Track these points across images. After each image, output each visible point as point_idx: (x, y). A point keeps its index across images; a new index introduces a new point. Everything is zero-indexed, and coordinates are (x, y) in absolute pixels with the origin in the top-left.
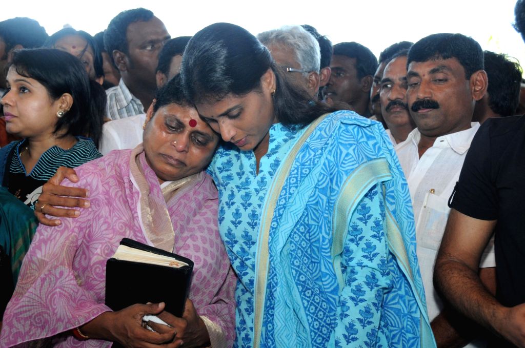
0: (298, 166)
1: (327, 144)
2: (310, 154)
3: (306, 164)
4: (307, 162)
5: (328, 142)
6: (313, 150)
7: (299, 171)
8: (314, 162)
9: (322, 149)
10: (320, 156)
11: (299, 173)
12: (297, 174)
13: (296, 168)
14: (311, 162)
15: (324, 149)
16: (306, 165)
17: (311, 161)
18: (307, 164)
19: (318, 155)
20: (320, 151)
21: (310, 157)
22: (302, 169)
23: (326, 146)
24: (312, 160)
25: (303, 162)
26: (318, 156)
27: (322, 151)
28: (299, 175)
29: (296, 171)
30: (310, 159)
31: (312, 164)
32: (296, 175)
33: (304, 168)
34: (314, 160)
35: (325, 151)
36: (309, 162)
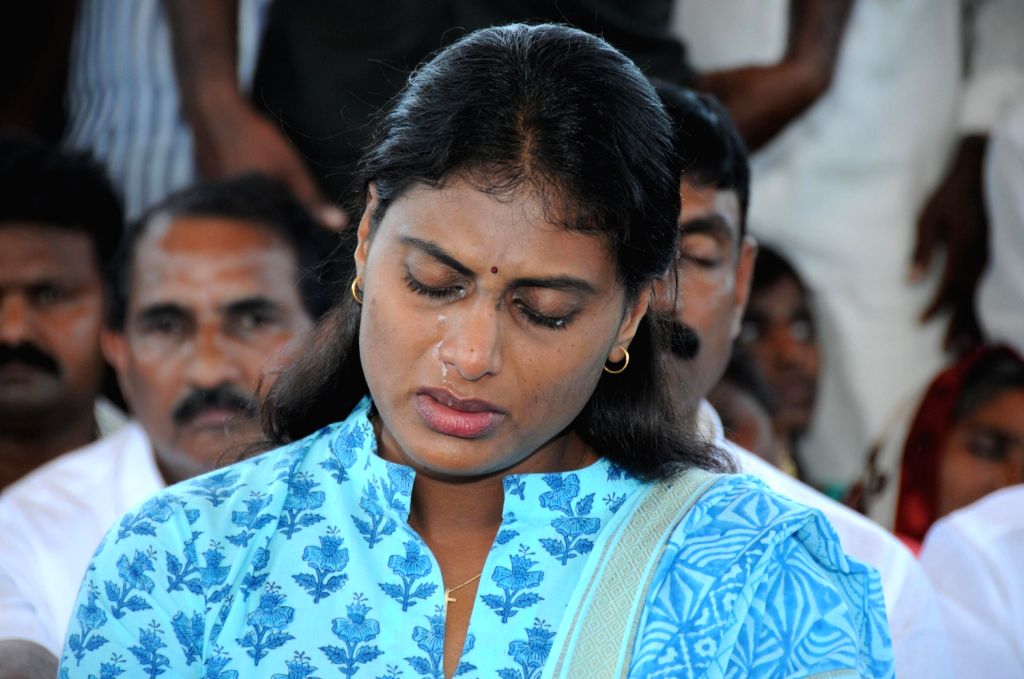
0: (674, 636)
1: (764, 548)
2: (695, 588)
3: (697, 623)
4: (699, 616)
5: (763, 541)
6: (705, 571)
7: (685, 650)
8: (720, 607)
9: (742, 561)
10: (738, 585)
11: (687, 658)
12: (679, 660)
13: (668, 644)
14: (711, 612)
15: (749, 560)
16: (700, 627)
17: (709, 605)
18: (702, 621)
19: (731, 580)
20: (736, 570)
21: (702, 596)
22: (691, 643)
23: (757, 552)
24: (713, 601)
25: (685, 619)
26: (731, 586)
27: (743, 567)
28: (689, 665)
29: (672, 653)
30: (706, 602)
31: (717, 614)
32: (678, 667)
33: (697, 639)
34: (720, 598)
35: (753, 567)
36: (706, 612)
